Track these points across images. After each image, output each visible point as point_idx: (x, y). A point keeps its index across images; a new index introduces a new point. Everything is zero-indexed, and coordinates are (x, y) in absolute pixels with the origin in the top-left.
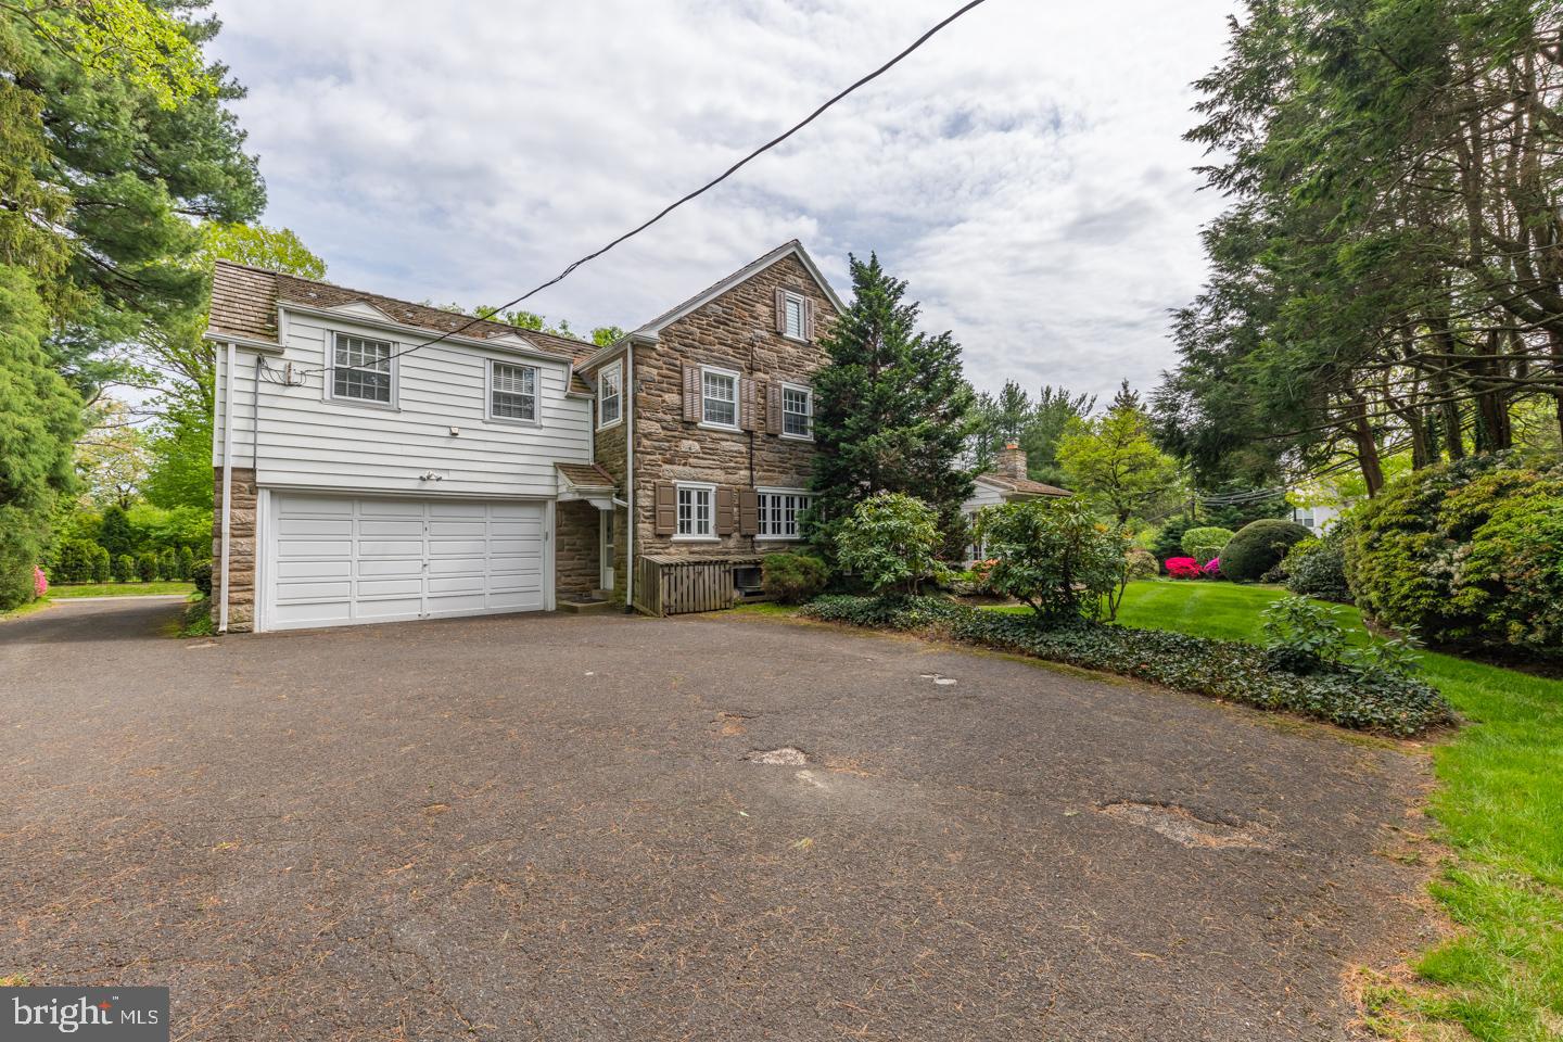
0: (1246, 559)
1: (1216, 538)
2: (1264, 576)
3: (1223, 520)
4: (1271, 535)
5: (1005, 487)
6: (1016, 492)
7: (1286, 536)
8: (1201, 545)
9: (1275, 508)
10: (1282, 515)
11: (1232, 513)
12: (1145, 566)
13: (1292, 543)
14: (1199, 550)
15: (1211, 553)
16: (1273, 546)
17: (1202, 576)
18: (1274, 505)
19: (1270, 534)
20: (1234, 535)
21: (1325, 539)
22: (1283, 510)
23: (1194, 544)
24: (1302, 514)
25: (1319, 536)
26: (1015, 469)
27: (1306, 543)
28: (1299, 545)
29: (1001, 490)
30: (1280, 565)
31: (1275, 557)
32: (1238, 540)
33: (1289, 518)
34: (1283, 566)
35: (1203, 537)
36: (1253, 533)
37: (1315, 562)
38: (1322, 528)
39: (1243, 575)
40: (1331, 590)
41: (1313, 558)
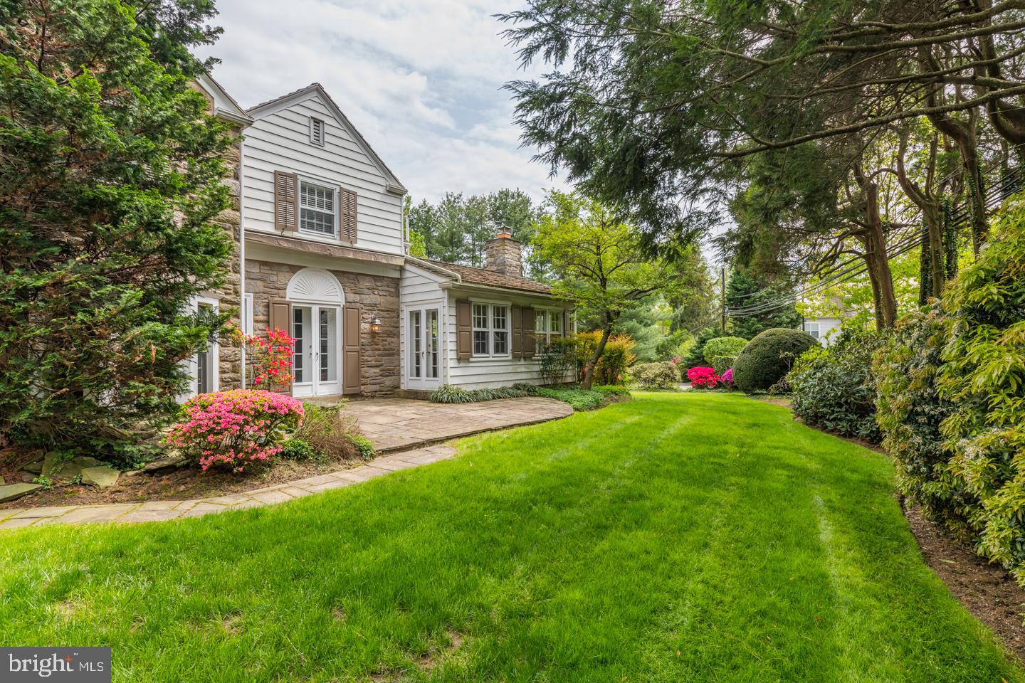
0: (756, 370)
1: (734, 346)
2: (772, 388)
3: (746, 331)
4: (780, 345)
5: (449, 276)
6: (460, 282)
7: (794, 345)
8: (721, 354)
9: (789, 320)
10: (794, 327)
11: (753, 324)
12: (667, 376)
13: (798, 353)
14: (717, 359)
15: (728, 362)
16: (782, 356)
17: (719, 386)
18: (787, 317)
19: (778, 344)
20: (748, 343)
21: (830, 349)
22: (794, 323)
23: (713, 353)
24: (810, 327)
25: (825, 345)
26: (504, 263)
27: (810, 355)
28: (804, 356)
29: (442, 280)
30: (787, 377)
31: (784, 367)
32: (750, 350)
33: (799, 329)
34: (789, 378)
35: (722, 346)
36: (764, 343)
37: (821, 380)
38: (826, 338)
39: (753, 386)
40: (841, 420)
41: (819, 375)
